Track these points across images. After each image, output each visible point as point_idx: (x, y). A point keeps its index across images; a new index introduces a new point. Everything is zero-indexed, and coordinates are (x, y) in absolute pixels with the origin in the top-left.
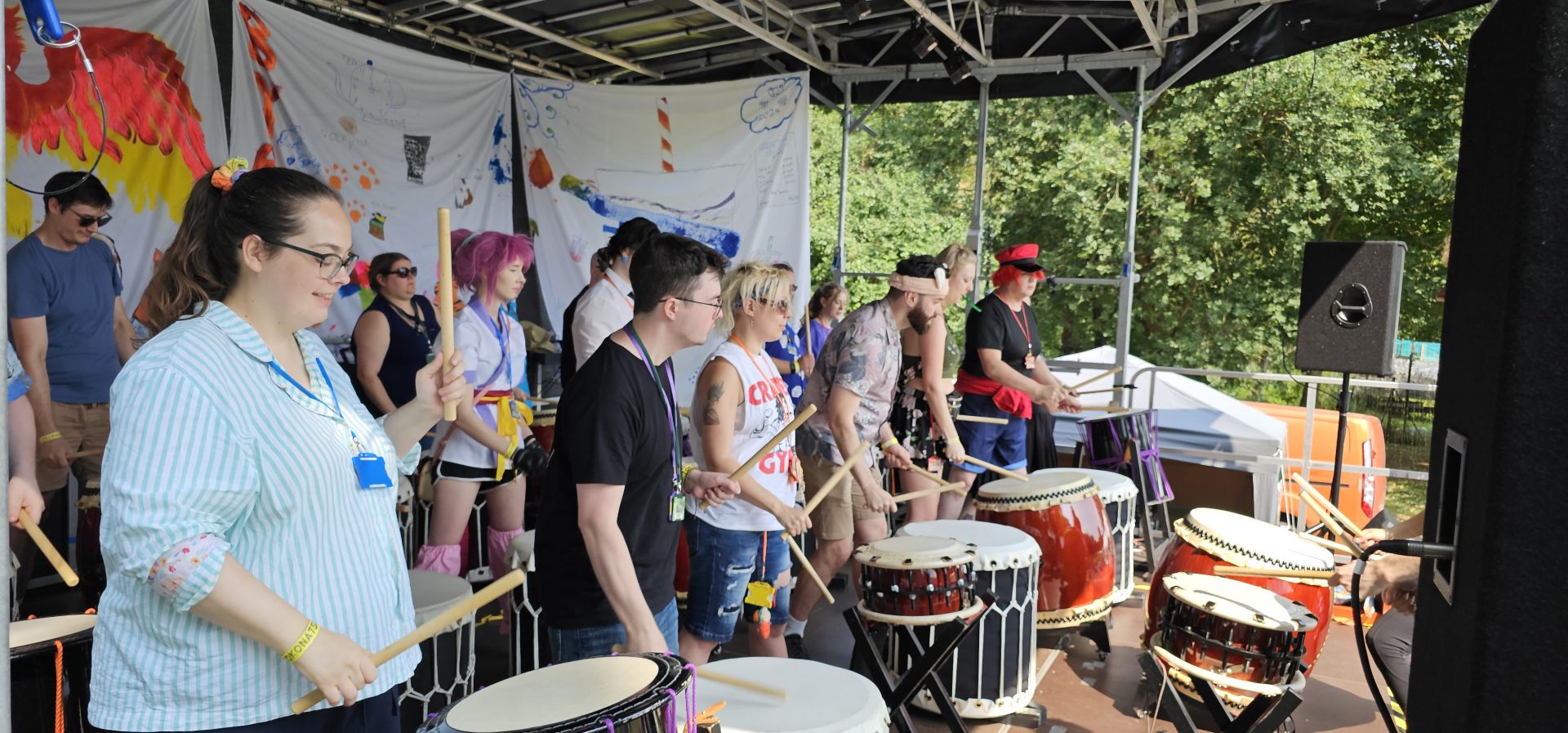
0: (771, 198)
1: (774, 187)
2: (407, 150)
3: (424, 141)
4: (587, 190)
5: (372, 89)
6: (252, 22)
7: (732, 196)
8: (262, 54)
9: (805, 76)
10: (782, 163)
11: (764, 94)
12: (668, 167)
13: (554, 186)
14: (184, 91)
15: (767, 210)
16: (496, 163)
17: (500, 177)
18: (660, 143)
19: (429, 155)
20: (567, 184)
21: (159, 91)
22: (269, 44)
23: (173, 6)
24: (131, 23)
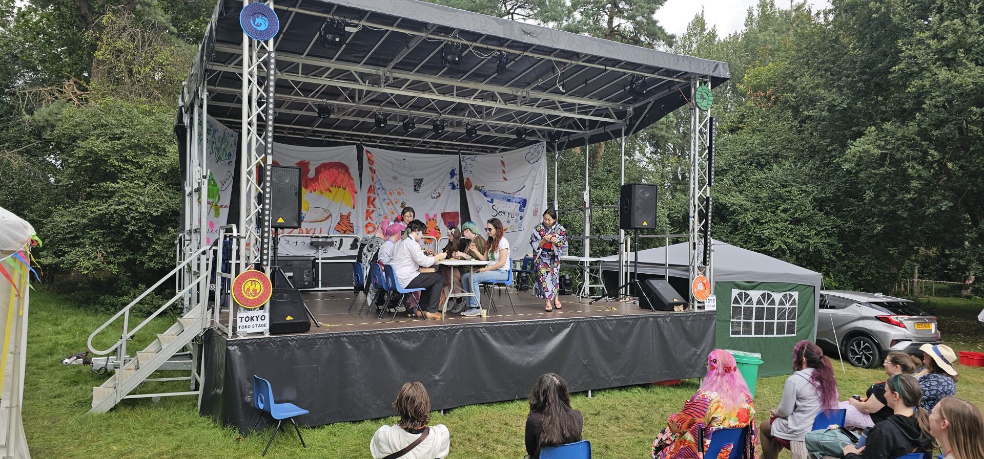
0: (535, 187)
1: (536, 183)
2: (415, 183)
3: (421, 180)
4: (481, 190)
5: (404, 167)
6: (369, 154)
7: (524, 187)
8: (371, 162)
9: (545, 143)
10: (538, 174)
11: (532, 150)
12: (505, 179)
13: (472, 189)
15: (534, 191)
16: (452, 183)
17: (454, 188)
18: (502, 171)
19: (422, 184)
20: (476, 188)
21: (341, 176)
22: (373, 159)
23: (346, 154)
24: (336, 160)
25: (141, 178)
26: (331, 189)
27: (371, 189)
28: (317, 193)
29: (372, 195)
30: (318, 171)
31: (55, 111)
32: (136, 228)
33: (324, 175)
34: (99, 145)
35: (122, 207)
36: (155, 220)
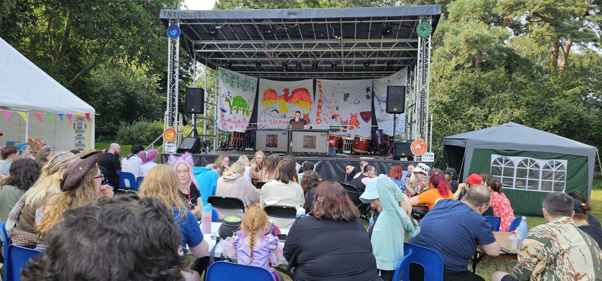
2: (344, 96)
3: (348, 94)
4: (377, 98)
5: (338, 88)
6: (319, 83)
9: (407, 67)
11: (401, 72)
14: (309, 94)
16: (367, 95)
17: (368, 97)
19: (349, 96)
21: (305, 94)
22: (321, 85)
23: (308, 84)
24: (302, 87)
26: (299, 101)
27: (320, 101)
28: (293, 103)
29: (320, 104)
30: (293, 93)
33: (295, 95)
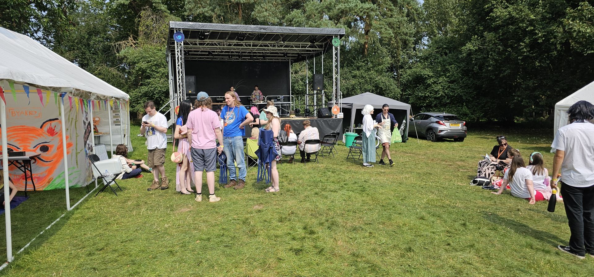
25: (159, 77)
31: (127, 51)
32: (158, 96)
34: (144, 65)
35: (153, 89)
36: (164, 93)
